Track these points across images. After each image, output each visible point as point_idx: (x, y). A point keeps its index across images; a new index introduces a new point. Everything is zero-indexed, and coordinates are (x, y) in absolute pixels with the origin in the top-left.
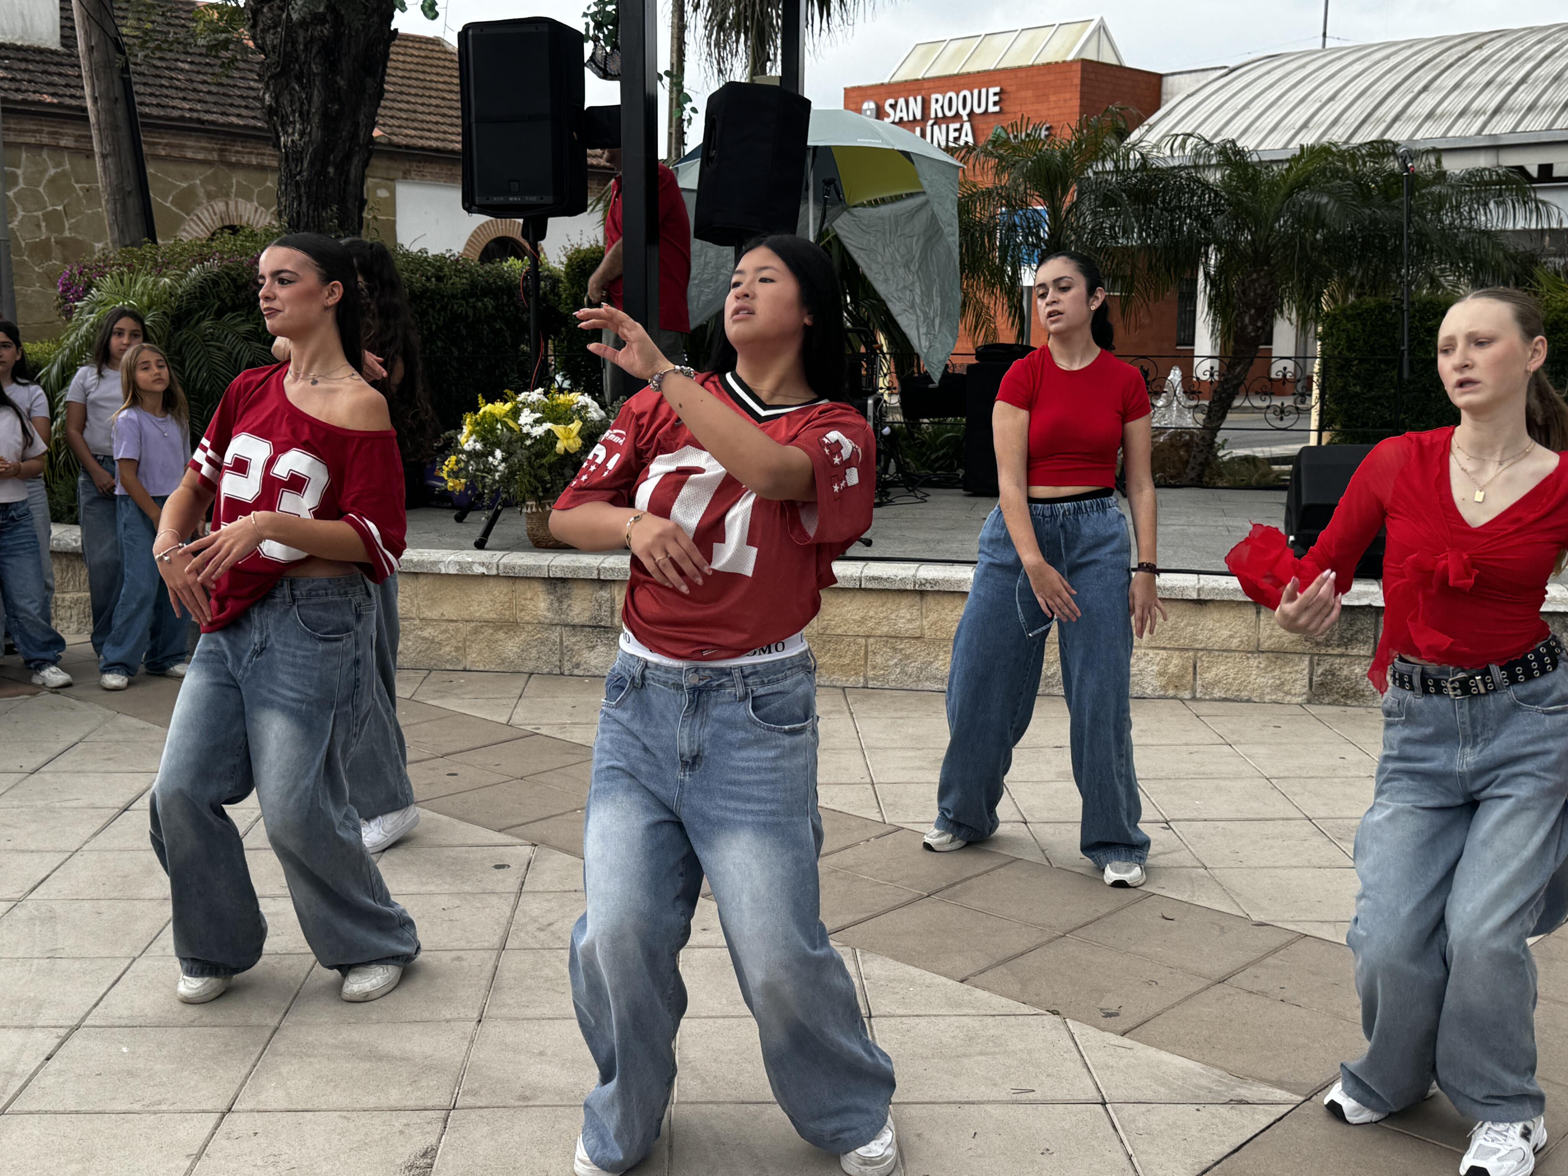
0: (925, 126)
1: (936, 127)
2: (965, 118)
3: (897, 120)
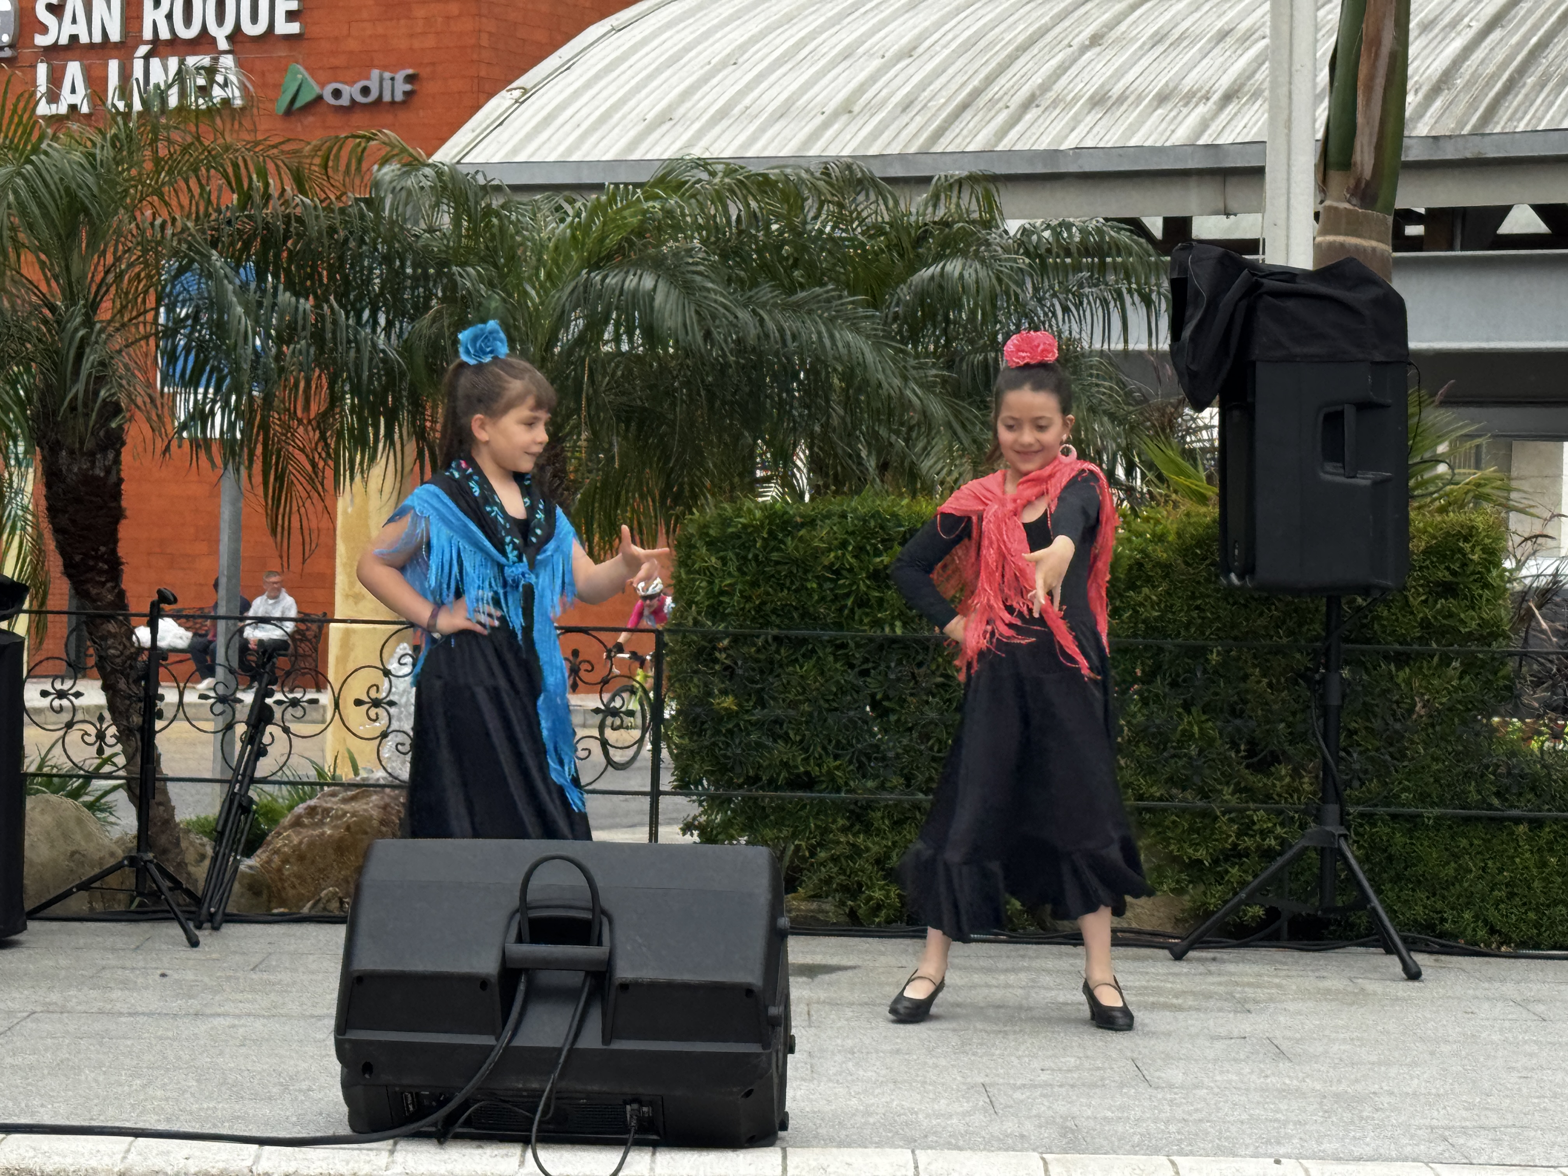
0: (131, 58)
1: (155, 62)
2: (223, 45)
3: (64, 40)
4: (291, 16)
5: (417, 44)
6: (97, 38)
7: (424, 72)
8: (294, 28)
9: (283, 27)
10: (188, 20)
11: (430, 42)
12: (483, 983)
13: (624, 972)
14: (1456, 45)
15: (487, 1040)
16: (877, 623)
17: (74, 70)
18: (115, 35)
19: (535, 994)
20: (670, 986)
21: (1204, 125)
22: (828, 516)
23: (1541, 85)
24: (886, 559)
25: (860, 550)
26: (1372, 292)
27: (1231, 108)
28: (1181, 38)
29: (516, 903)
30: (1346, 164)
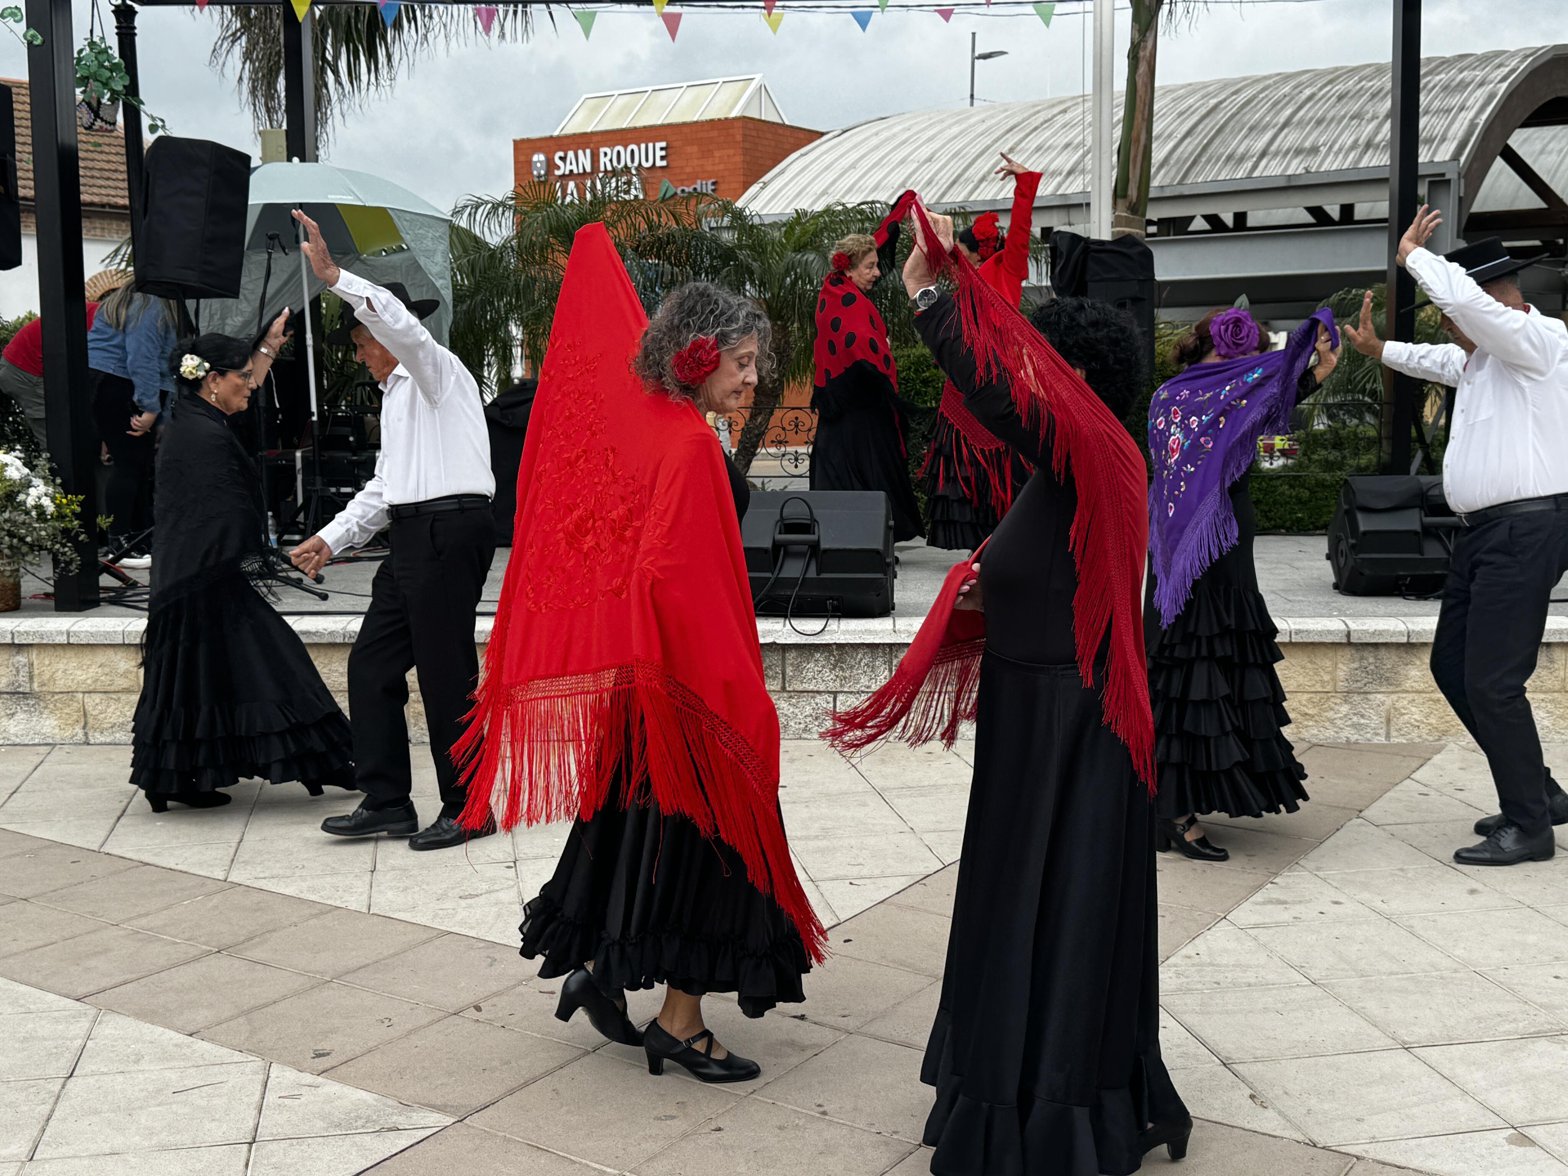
0: (596, 179)
2: (634, 172)
3: (567, 172)
4: (662, 158)
5: (716, 168)
6: (581, 171)
7: (719, 180)
8: (664, 163)
9: (660, 163)
10: (619, 162)
11: (722, 167)
12: (765, 551)
13: (824, 545)
14: (1171, 144)
15: (768, 575)
16: (925, 402)
17: (571, 185)
18: (588, 170)
19: (787, 555)
20: (844, 550)
21: (1060, 185)
22: (903, 356)
23: (1208, 161)
24: (927, 374)
25: (916, 370)
26: (1140, 249)
27: (1071, 178)
28: (1049, 148)
29: (778, 517)
30: (1125, 196)
